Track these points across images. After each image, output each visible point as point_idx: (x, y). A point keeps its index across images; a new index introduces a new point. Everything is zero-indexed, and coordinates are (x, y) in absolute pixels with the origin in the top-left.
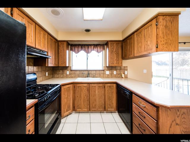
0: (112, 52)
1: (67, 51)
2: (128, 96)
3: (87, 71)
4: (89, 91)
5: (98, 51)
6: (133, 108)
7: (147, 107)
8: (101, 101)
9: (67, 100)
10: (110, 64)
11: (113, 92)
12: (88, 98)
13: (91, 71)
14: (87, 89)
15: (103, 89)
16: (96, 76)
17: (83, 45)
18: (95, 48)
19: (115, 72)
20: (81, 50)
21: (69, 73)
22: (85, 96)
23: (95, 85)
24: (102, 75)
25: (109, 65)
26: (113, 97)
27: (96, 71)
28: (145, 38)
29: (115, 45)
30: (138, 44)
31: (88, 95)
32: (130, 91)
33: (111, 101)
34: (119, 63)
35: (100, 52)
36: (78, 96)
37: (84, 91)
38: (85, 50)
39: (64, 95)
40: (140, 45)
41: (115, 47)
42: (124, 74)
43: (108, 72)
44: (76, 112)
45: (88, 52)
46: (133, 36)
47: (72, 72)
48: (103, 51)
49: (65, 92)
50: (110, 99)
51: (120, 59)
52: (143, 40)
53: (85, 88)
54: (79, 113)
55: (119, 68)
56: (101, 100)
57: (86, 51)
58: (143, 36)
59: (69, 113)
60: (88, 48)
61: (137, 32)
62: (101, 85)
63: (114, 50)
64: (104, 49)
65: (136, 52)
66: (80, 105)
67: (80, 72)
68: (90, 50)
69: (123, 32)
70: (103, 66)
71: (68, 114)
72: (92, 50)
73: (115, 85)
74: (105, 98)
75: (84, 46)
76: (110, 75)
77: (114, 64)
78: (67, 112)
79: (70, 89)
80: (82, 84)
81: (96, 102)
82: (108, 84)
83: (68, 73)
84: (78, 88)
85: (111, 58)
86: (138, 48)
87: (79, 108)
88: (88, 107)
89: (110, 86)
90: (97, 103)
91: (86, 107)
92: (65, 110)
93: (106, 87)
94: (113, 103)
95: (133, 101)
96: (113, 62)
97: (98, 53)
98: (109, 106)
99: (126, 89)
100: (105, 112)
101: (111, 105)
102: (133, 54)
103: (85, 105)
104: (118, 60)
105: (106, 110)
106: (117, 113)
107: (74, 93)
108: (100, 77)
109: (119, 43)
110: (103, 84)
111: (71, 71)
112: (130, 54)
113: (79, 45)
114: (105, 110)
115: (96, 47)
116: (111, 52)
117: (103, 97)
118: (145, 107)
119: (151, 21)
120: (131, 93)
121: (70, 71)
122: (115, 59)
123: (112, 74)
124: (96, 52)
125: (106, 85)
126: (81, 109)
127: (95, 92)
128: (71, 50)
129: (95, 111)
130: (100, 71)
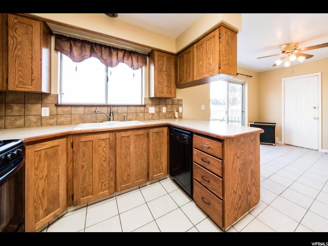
0: (161, 72)
1: (45, 52)
2: (187, 141)
3: (108, 106)
4: (115, 149)
5: (132, 66)
6: (194, 157)
7: (211, 146)
8: (141, 164)
9: (48, 184)
10: (157, 92)
11: (162, 143)
12: (112, 164)
13: (116, 108)
14: (108, 146)
15: (146, 139)
16: (130, 117)
17: (96, 44)
18: (125, 58)
19: (164, 110)
20: (91, 56)
21: (51, 111)
22: (104, 161)
23: (129, 133)
24: (141, 115)
25: (155, 94)
26: (163, 152)
27: (130, 108)
28: (207, 53)
29: (165, 58)
30: (198, 61)
31: (113, 159)
32: (190, 131)
33: (159, 159)
34: (171, 93)
35: (138, 69)
36: (83, 167)
37: (101, 151)
38: (101, 58)
39: (36, 169)
40: (201, 63)
41: (165, 63)
42: (178, 111)
43: (152, 110)
44: (77, 207)
45: (108, 64)
46: (191, 50)
47: (60, 109)
48: (144, 67)
49: (40, 161)
50: (157, 155)
51: (173, 85)
52: (205, 57)
53: (104, 144)
54: (87, 206)
55: (170, 102)
56: (141, 162)
57: (103, 59)
58: (204, 51)
59: (55, 216)
60: (110, 54)
61: (198, 44)
62: (141, 132)
63: (164, 69)
64: (146, 63)
65: (195, 74)
66: (89, 185)
67: (87, 109)
68: (114, 60)
69: (178, 40)
70: (144, 97)
71: (52, 220)
72: (120, 61)
73: (165, 130)
74: (148, 156)
75: (98, 46)
76: (156, 115)
77: (163, 93)
78: (47, 215)
79: (57, 151)
80: (96, 136)
81: (130, 170)
82: (154, 129)
83: (45, 112)
84: (85, 145)
85: (159, 82)
86: (198, 68)
87: (87, 195)
88: (112, 183)
89: (157, 133)
90: (134, 170)
91: (107, 186)
92: (41, 212)
93: (151, 136)
94: (162, 163)
95: (194, 146)
96: (162, 90)
97: (134, 69)
98: (155, 169)
99: (184, 130)
100: (148, 183)
101: (159, 167)
102: (192, 77)
103: (103, 182)
104: (169, 87)
105: (150, 179)
106: (169, 178)
107: (73, 160)
108: (137, 118)
109: (171, 58)
110: (145, 131)
111: (57, 105)
112: (187, 77)
113: (84, 42)
114: (148, 180)
115: (128, 56)
116: (159, 71)
117: (145, 154)
118: (209, 147)
119: (214, 30)
120: (192, 133)
121: (54, 108)
122: (166, 84)
123: (159, 112)
124: (130, 68)
125: (151, 131)
126: (92, 194)
127: (129, 149)
128: (56, 50)
129: (128, 187)
130: (138, 108)
